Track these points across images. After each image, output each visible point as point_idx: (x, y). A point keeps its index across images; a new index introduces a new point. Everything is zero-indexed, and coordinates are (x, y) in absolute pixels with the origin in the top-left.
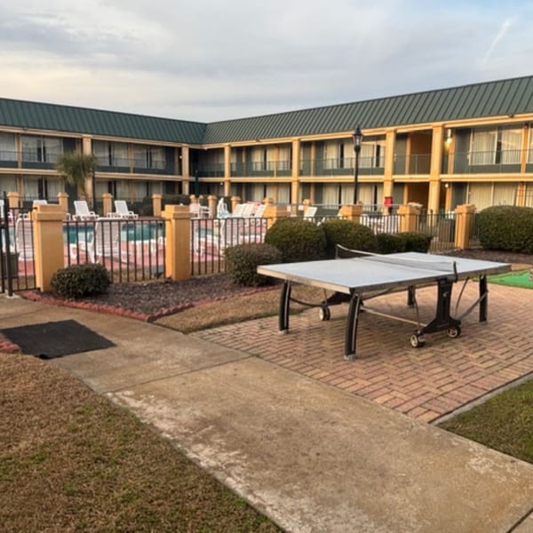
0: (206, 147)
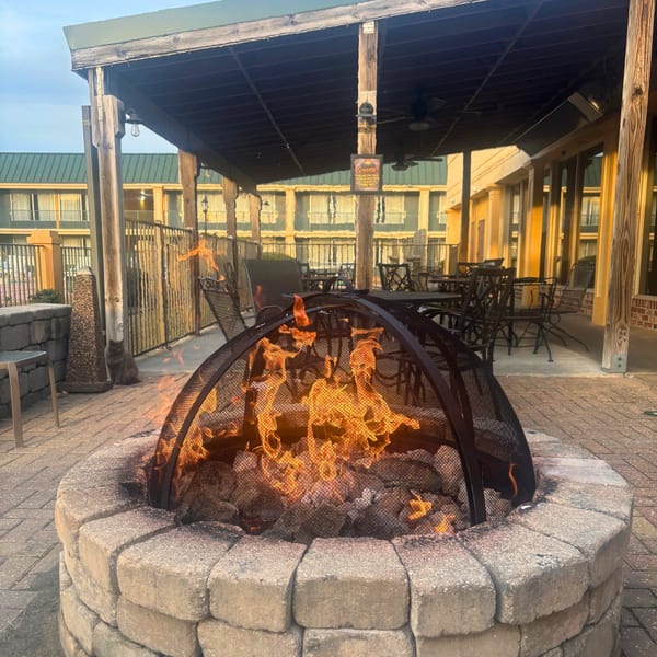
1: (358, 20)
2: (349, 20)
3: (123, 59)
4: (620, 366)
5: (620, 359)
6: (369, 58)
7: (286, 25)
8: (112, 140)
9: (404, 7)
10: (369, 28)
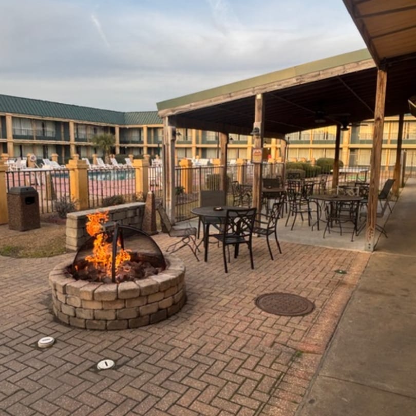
0: (128, 127)
1: (254, 94)
2: (251, 94)
3: (174, 113)
4: (369, 248)
5: (370, 245)
6: (259, 109)
7: (228, 97)
8: (170, 142)
9: (273, 87)
10: (259, 97)
